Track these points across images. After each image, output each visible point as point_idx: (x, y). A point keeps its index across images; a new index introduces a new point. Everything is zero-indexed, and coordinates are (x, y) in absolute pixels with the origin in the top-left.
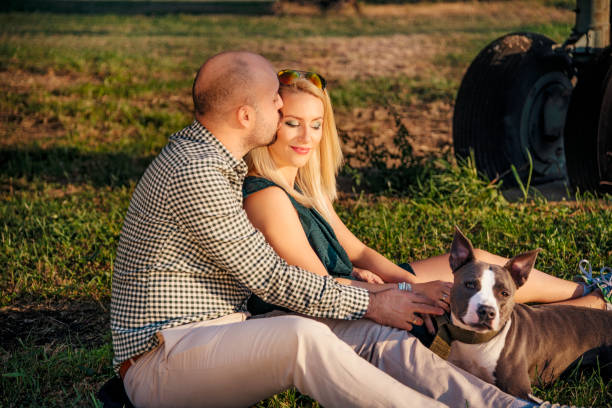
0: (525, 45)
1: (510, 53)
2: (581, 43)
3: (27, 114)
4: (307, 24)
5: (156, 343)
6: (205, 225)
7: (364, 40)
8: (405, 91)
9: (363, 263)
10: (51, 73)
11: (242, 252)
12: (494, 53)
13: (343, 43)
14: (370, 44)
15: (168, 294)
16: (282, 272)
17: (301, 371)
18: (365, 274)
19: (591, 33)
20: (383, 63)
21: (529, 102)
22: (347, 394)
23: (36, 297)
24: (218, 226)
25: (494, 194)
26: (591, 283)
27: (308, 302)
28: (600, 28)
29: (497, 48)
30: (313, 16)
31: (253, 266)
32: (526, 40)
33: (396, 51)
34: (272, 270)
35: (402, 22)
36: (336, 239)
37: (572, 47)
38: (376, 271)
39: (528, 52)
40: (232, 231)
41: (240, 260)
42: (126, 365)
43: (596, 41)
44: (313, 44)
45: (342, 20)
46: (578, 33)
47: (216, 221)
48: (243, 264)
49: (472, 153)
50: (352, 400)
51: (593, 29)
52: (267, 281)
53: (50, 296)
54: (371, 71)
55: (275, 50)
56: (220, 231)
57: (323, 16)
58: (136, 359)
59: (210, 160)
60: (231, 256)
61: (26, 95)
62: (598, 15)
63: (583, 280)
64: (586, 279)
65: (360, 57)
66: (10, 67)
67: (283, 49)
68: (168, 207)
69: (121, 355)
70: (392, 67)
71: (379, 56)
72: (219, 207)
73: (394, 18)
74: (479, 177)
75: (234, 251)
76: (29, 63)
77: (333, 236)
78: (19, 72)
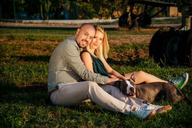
0: (168, 29)
1: (164, 31)
2: (183, 29)
3: (48, 49)
4: (125, 32)
5: (57, 87)
6: (70, 58)
7: (138, 35)
8: (145, 46)
9: (112, 73)
10: (56, 41)
11: (78, 66)
12: (160, 31)
13: (132, 36)
14: (139, 36)
15: (60, 76)
16: (87, 72)
17: (90, 94)
18: (112, 76)
19: (185, 27)
20: (141, 40)
21: (169, 44)
22: (100, 99)
23: (37, 83)
24: (73, 59)
25: (157, 66)
26: (171, 81)
27: (93, 79)
28: (188, 26)
29: (161, 30)
30: (127, 31)
31: (80, 70)
32: (169, 28)
33: (146, 38)
34: (85, 71)
35: (150, 32)
36: (104, 67)
37: (180, 30)
38: (115, 75)
39: (169, 31)
40: (76, 60)
41: (77, 68)
42: (50, 93)
43: (187, 29)
44: (124, 36)
45: (135, 31)
46: (182, 27)
47: (72, 57)
48: (78, 69)
49: (153, 56)
50: (101, 101)
51: (186, 26)
52: (83, 74)
53: (40, 83)
54: (138, 42)
55: (114, 37)
56: (73, 60)
57: (130, 31)
58: (53, 91)
59: (73, 43)
60: (75, 66)
61: (49, 45)
62: (187, 22)
63: (169, 81)
64: (170, 80)
65: (136, 39)
66: (47, 40)
67: (116, 37)
68: (61, 53)
69: (49, 90)
70: (143, 41)
71: (141, 38)
72: (73, 54)
73: (148, 31)
74: (154, 62)
75: (76, 65)
76: (51, 39)
77: (103, 65)
78: (49, 41)
